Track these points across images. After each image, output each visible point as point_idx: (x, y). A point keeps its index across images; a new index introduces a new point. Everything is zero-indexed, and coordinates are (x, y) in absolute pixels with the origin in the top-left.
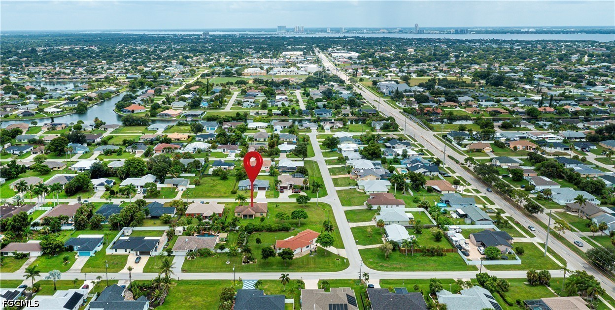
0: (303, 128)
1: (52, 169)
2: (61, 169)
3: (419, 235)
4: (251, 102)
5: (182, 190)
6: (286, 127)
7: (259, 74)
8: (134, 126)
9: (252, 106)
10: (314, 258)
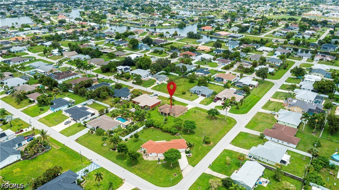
0: (297, 56)
1: (118, 56)
2: (121, 57)
3: (274, 182)
4: (283, 33)
5: (158, 83)
6: (285, 53)
7: (315, 15)
8: (193, 38)
9: (281, 35)
10: (158, 166)
